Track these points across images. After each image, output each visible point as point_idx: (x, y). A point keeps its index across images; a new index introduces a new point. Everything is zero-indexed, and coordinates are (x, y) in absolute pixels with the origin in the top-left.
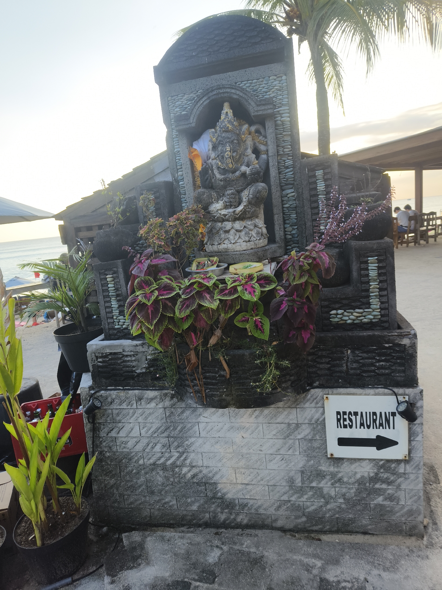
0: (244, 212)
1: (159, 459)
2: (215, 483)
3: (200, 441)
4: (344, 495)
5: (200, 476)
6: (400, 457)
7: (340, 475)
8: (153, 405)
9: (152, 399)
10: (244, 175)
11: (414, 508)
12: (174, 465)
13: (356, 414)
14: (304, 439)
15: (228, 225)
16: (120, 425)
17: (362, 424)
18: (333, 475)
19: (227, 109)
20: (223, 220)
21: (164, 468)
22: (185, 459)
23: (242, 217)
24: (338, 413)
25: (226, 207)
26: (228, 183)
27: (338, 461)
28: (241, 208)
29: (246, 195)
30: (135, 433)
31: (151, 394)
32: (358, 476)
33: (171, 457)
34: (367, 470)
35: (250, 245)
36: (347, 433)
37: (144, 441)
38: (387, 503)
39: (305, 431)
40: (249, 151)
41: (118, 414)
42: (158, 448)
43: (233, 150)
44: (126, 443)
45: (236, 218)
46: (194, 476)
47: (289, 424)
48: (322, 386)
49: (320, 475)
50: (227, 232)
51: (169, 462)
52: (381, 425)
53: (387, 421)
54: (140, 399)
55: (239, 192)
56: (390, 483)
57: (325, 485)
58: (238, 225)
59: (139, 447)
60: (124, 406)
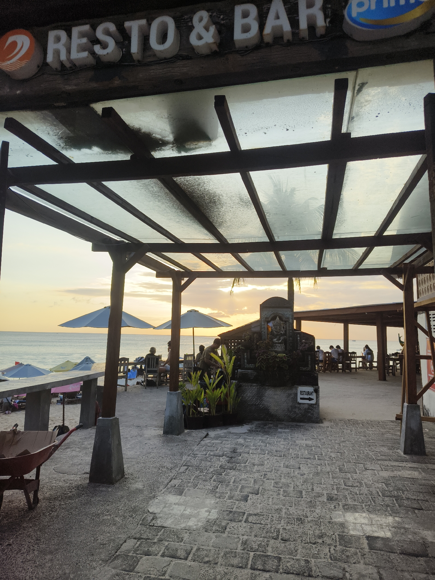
0: (281, 342)
1: (254, 402)
2: (269, 410)
3: (266, 398)
4: (301, 413)
5: (265, 407)
6: (314, 403)
7: (300, 407)
8: (254, 387)
9: (254, 386)
10: (281, 333)
11: (317, 417)
12: (258, 404)
13: (305, 391)
14: (292, 398)
15: (277, 345)
16: (245, 393)
17: (306, 394)
18: (299, 408)
19: (278, 318)
20: (276, 343)
21: (255, 405)
22: (261, 403)
23: (280, 343)
24: (301, 391)
25: (277, 340)
26: (277, 335)
27: (300, 404)
28: (280, 341)
29: (282, 338)
30: (249, 395)
31: (254, 384)
32: (305, 408)
33: (258, 402)
34: (306, 406)
35: (282, 350)
36: (302, 396)
37: (251, 397)
38: (311, 415)
39: (292, 396)
40: (282, 328)
41: (244, 390)
42: (254, 400)
43: (279, 328)
44: (246, 398)
45: (279, 343)
46: (263, 408)
47: (289, 394)
48: (297, 385)
49: (295, 407)
50: (277, 346)
51: (257, 404)
52: (310, 394)
53: (312, 394)
54: (251, 386)
55: (280, 337)
56: (312, 410)
57: (297, 410)
58: (279, 345)
59: (249, 399)
60: (247, 387)
